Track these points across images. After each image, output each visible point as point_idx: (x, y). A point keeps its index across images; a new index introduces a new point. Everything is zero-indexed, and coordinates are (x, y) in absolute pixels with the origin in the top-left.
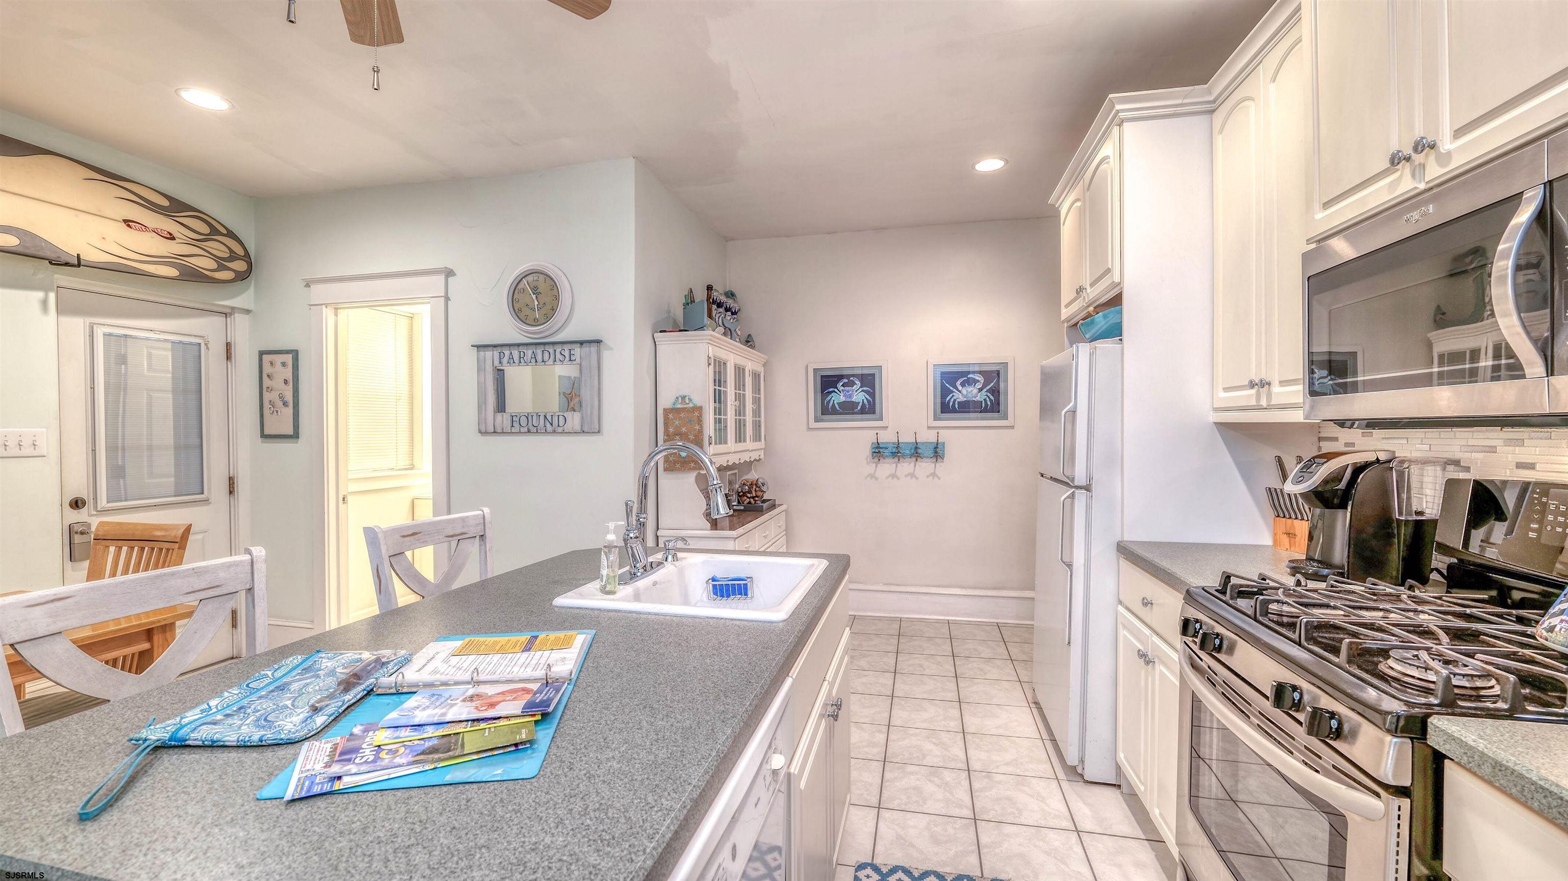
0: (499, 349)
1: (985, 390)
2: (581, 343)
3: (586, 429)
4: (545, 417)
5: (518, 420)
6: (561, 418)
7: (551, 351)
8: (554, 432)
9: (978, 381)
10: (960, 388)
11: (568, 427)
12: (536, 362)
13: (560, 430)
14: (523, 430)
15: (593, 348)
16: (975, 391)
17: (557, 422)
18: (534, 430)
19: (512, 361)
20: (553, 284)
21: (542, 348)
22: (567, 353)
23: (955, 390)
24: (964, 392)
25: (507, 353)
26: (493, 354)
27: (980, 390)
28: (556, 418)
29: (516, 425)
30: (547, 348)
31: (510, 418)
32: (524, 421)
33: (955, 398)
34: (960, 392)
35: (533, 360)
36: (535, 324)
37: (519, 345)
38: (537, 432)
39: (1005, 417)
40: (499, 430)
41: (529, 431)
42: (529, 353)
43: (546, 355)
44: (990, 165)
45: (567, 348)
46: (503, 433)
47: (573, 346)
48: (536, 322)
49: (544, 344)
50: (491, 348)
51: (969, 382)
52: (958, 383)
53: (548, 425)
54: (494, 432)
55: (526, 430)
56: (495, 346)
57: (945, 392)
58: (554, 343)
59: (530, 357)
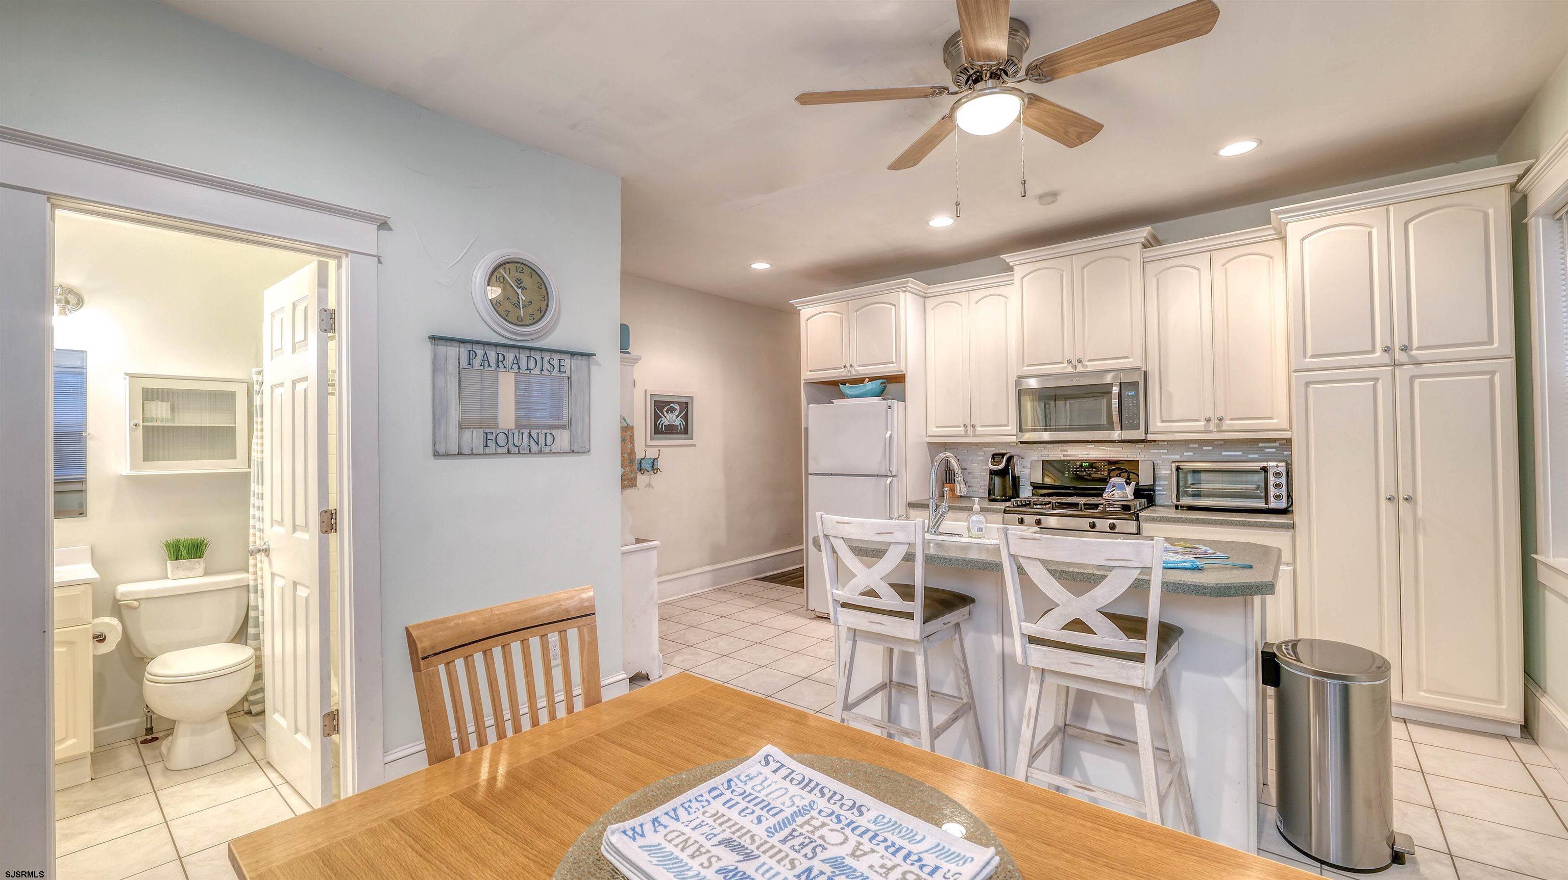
0: (469, 347)
1: (680, 417)
2: (573, 354)
3: (576, 448)
4: (530, 434)
5: (494, 440)
6: (549, 437)
7: (538, 358)
8: (540, 452)
9: (676, 409)
10: (666, 414)
11: (556, 447)
12: (519, 368)
13: (547, 450)
14: (500, 450)
15: (584, 362)
16: (675, 417)
17: (544, 441)
18: (516, 450)
19: (487, 364)
20: (541, 281)
21: (527, 353)
22: (556, 363)
23: (662, 416)
24: (668, 417)
25: (480, 352)
26: (459, 352)
27: (677, 416)
28: (543, 436)
29: (492, 444)
30: (533, 354)
31: (482, 436)
32: (502, 440)
33: (662, 422)
34: (665, 417)
35: (515, 367)
36: (518, 323)
37: (497, 345)
38: (519, 453)
39: (692, 438)
40: (466, 450)
41: (509, 452)
42: (510, 356)
43: (532, 363)
44: (761, 266)
45: (556, 357)
46: (472, 454)
47: (563, 356)
48: (520, 322)
49: (530, 349)
50: (456, 344)
51: (672, 410)
52: (665, 410)
53: (533, 443)
54: (460, 454)
55: (504, 450)
56: (463, 341)
57: (657, 417)
58: (541, 350)
59: (510, 363)
